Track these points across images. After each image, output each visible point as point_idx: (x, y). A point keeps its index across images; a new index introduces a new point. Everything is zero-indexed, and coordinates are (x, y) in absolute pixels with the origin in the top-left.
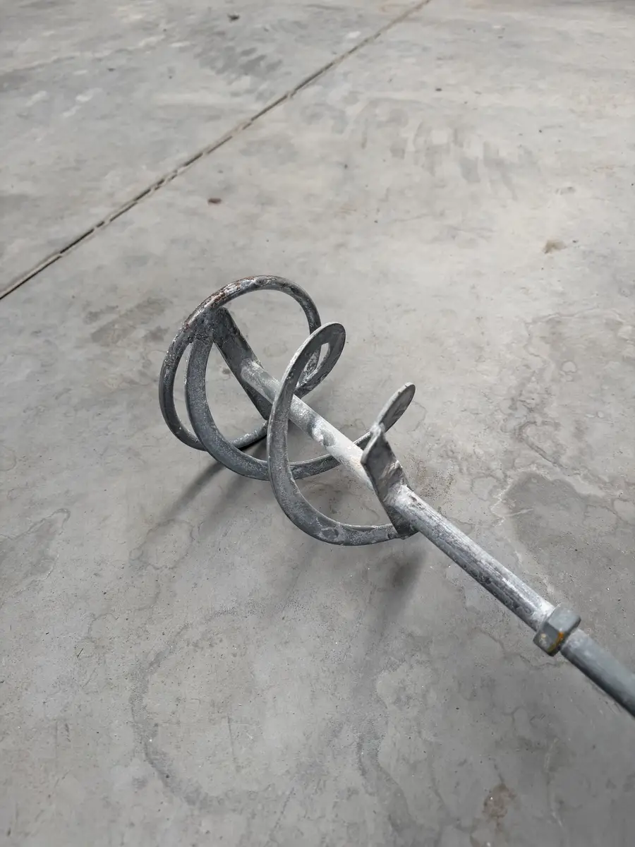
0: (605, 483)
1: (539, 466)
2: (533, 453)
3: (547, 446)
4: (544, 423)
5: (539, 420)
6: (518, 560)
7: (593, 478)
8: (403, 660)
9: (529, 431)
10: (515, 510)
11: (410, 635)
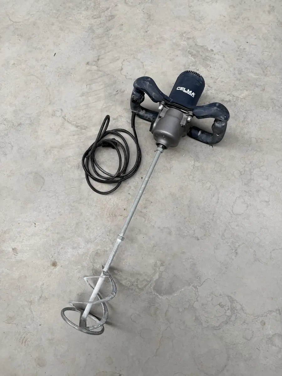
0: (155, 272)
1: (151, 286)
2: (147, 287)
3: (145, 283)
4: (137, 282)
5: (136, 283)
6: (177, 296)
7: (154, 274)
8: (200, 321)
9: (140, 286)
10: (164, 294)
11: (195, 320)
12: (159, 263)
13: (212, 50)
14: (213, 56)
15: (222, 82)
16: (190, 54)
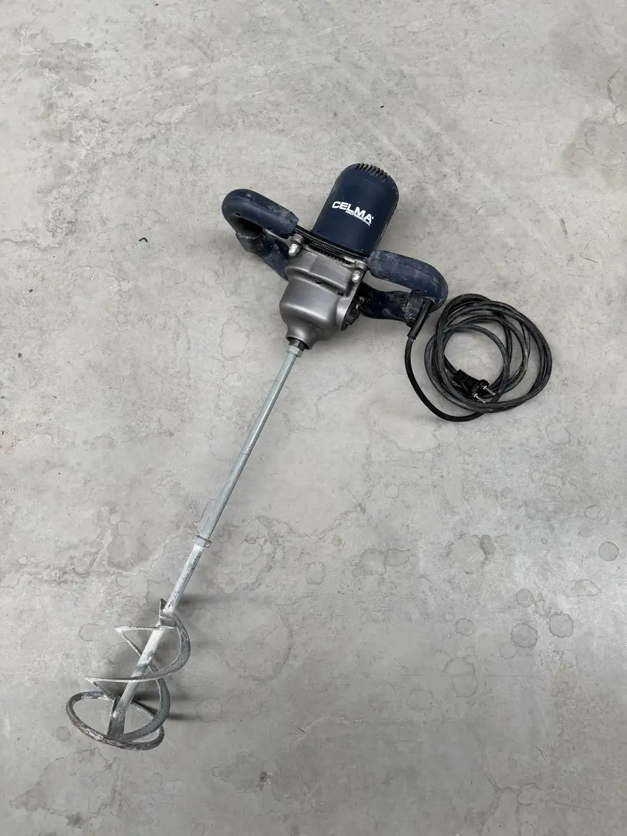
0: (102, 530)
1: (102, 560)
2: (95, 565)
3: (88, 560)
4: (72, 564)
5: (70, 567)
6: (159, 557)
7: (102, 535)
9: (80, 570)
12: (105, 510)
13: (89, 45)
14: (94, 56)
15: (127, 103)
16: (46, 67)
